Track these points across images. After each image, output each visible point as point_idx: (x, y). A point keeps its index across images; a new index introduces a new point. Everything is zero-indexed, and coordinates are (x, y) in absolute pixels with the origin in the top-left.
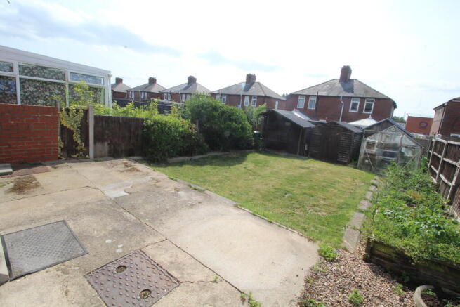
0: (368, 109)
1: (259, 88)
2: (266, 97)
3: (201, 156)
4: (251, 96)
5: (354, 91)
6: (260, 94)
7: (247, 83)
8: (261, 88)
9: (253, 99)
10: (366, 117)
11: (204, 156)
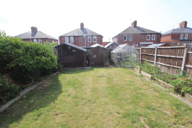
0: (95, 40)
1: (41, 34)
2: (46, 38)
3: (13, 101)
4: (37, 39)
5: (88, 33)
6: (42, 37)
7: (32, 32)
8: (42, 34)
9: (39, 41)
10: (95, 43)
11: (17, 98)
